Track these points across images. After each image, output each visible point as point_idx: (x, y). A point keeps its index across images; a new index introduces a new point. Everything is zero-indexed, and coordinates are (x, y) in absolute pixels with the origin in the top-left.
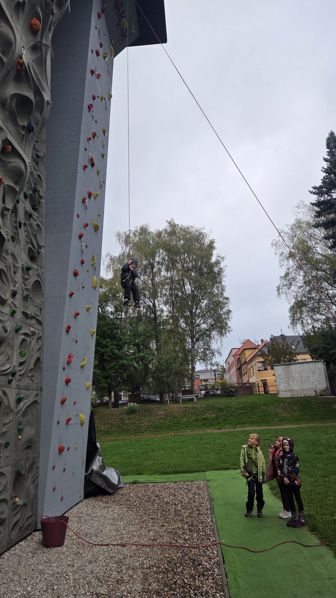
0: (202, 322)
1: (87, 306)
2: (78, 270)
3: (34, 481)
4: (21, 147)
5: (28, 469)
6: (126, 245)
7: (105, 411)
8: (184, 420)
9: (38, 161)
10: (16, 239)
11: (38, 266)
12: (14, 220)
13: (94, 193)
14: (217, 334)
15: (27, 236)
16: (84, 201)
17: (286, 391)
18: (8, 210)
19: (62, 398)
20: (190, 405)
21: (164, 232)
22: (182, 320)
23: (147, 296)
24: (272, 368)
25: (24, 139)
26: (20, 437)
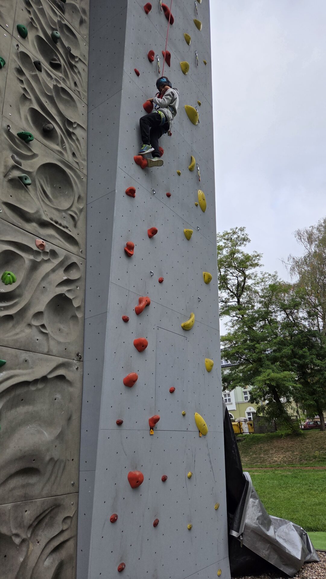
1: (185, 230)
16: (150, 57)
19: (127, 375)
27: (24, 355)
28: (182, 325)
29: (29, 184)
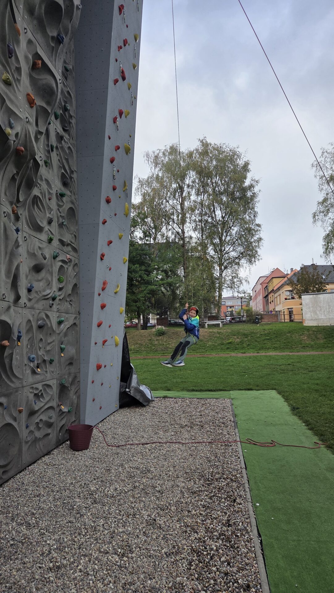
0: (231, 249)
1: (120, 234)
2: (111, 197)
3: (76, 392)
4: (51, 62)
5: (70, 382)
6: (156, 167)
7: (135, 332)
8: (210, 343)
9: (67, 75)
10: (49, 164)
11: (71, 192)
12: (46, 143)
13: (124, 110)
14: (246, 262)
15: (59, 160)
16: (115, 120)
17: (312, 320)
18: (41, 133)
19: (98, 321)
20: (215, 330)
21: (195, 152)
22: (211, 247)
23: (175, 222)
24: (300, 297)
25: (54, 52)
26: (62, 355)
27: (67, 316)
28: (115, 291)
29: (65, 225)
